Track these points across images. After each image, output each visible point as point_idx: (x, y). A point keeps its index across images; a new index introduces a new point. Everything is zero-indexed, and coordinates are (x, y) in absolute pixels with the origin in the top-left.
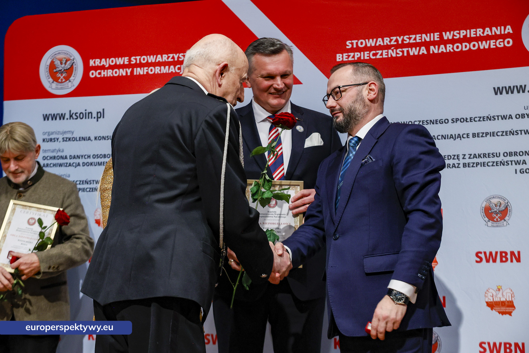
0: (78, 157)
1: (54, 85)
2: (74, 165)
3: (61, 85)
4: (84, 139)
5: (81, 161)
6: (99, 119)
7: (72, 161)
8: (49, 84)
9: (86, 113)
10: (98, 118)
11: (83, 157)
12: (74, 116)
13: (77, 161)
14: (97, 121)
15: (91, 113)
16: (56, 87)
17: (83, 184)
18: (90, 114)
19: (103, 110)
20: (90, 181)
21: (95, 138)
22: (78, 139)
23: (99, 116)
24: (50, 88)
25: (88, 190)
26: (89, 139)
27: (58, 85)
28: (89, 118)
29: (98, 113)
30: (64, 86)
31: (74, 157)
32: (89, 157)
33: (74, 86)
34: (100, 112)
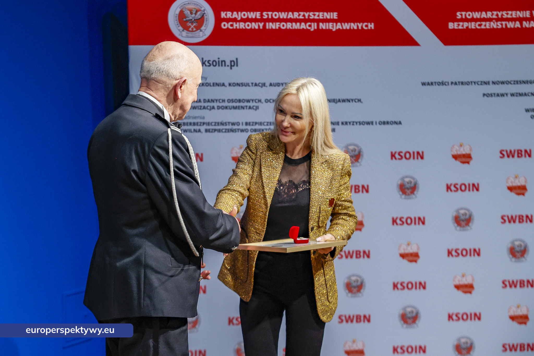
0: (213, 101)
1: (185, 33)
2: (209, 108)
3: (192, 34)
4: (218, 85)
5: (215, 105)
6: (233, 68)
7: (206, 104)
8: (179, 32)
9: (219, 61)
10: (231, 66)
11: (218, 101)
12: (206, 63)
13: (211, 104)
14: (231, 68)
15: (224, 61)
16: (187, 36)
17: (218, 125)
18: (223, 63)
19: (237, 59)
20: (226, 123)
21: (230, 85)
22: (212, 85)
23: (233, 64)
24: (180, 36)
25: (224, 131)
26: (223, 85)
27: (188, 34)
28: (222, 66)
29: (231, 62)
30: (195, 35)
31: (209, 101)
32: (224, 101)
33: (205, 35)
34: (233, 61)
